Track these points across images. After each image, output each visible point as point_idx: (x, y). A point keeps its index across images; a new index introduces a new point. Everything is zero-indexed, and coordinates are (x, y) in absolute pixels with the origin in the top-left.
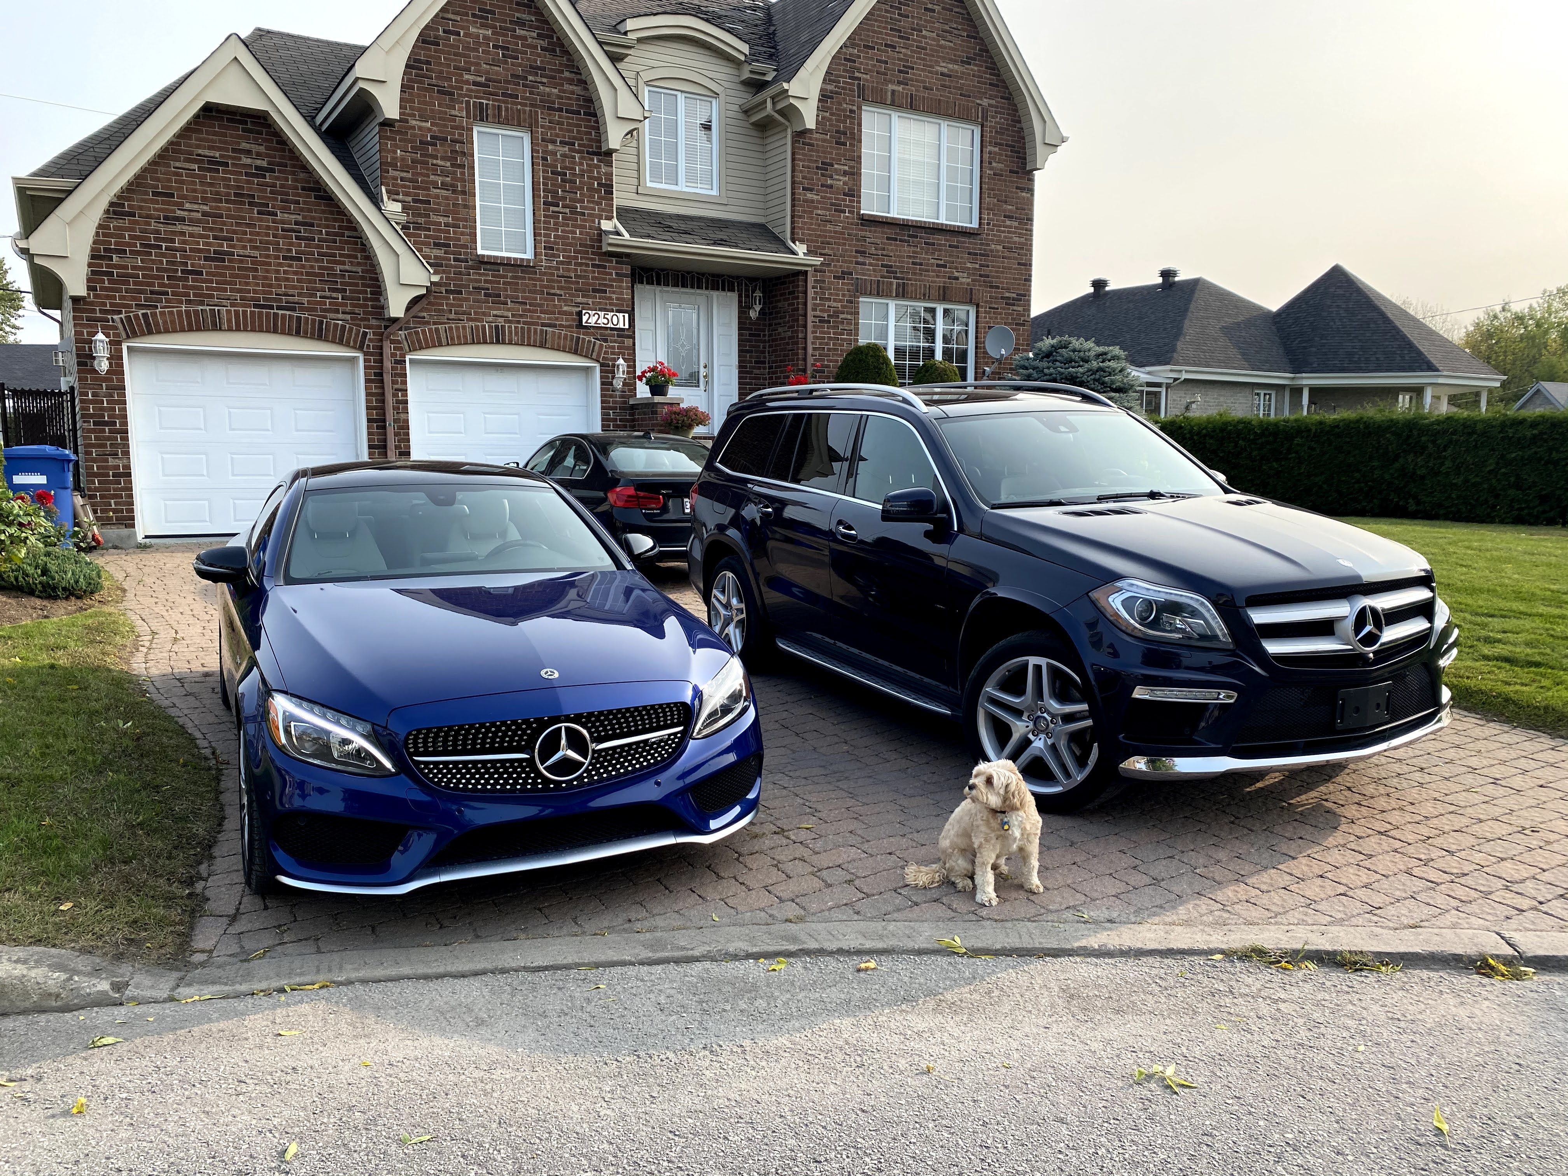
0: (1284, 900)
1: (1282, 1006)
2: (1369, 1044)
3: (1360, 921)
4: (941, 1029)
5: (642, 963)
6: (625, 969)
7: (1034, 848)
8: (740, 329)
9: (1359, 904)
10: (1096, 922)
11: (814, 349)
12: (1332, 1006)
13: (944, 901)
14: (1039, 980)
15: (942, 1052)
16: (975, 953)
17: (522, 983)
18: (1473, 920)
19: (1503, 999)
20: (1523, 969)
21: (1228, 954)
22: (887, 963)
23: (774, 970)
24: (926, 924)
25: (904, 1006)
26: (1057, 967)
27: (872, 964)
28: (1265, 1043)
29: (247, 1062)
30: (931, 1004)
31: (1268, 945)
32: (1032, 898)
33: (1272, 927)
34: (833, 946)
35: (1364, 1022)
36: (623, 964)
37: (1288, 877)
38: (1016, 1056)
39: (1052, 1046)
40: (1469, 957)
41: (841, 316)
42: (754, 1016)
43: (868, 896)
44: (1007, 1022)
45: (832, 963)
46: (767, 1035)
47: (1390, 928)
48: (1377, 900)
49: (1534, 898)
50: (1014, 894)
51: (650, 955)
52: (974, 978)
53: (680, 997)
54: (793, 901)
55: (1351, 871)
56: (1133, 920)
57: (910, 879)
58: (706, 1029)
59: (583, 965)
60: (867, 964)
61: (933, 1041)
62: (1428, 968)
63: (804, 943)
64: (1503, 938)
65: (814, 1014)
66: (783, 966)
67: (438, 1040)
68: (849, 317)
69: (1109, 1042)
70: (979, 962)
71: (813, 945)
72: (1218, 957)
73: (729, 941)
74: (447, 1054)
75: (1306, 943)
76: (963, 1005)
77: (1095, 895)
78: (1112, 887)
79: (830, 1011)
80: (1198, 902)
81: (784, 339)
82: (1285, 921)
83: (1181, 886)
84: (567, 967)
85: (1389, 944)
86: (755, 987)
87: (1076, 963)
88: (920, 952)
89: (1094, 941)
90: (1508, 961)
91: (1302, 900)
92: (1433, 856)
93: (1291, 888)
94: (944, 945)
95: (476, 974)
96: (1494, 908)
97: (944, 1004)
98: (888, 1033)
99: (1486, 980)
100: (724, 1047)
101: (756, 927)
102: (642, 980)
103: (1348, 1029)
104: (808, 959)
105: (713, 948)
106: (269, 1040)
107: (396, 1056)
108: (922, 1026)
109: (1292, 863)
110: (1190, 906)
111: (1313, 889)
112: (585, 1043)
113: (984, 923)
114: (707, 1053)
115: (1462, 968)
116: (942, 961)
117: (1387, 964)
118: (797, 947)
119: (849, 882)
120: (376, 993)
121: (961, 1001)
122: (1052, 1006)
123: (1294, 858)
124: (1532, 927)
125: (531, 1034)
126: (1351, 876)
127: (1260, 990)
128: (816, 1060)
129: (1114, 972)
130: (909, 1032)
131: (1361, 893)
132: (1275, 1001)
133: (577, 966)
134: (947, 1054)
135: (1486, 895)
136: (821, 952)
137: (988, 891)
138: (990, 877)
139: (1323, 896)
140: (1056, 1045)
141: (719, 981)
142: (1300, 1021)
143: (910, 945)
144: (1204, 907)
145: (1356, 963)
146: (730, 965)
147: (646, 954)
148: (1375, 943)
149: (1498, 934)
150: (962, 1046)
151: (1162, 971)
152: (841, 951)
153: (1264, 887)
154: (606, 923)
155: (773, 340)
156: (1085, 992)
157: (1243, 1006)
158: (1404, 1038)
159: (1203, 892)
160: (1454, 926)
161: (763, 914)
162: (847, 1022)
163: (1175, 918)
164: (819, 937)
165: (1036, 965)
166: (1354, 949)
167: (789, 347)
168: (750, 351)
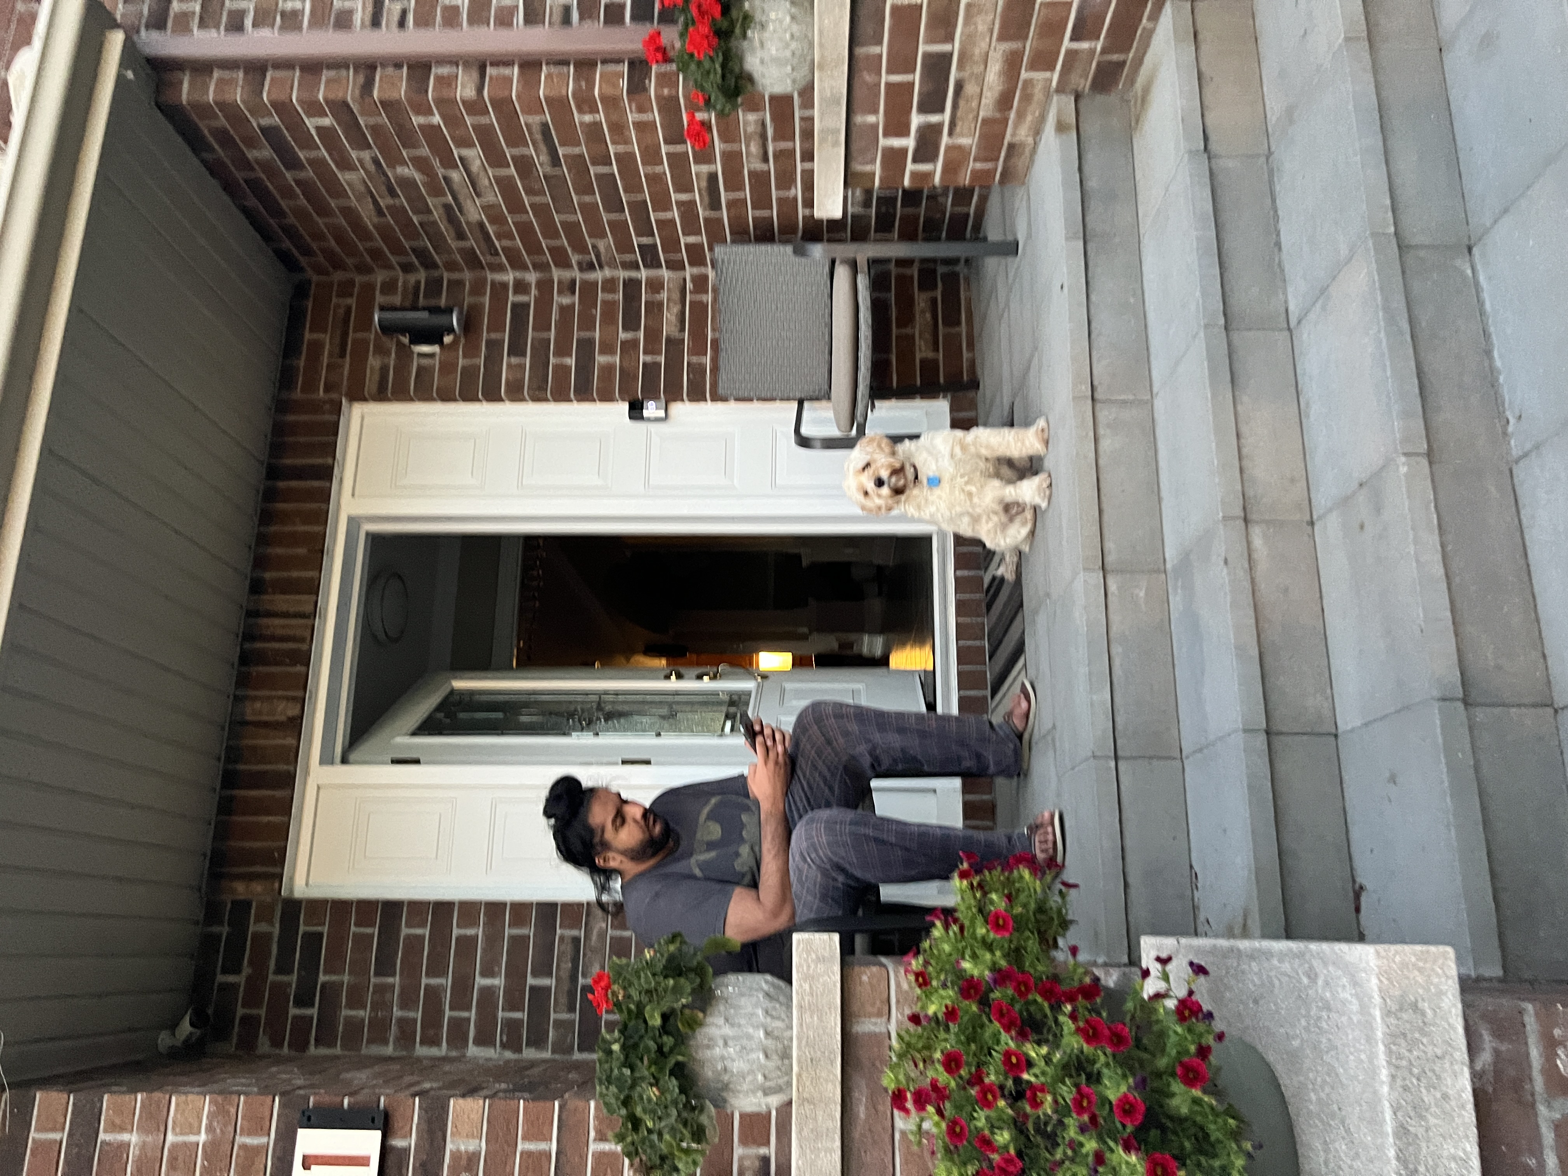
8: (492, 396)
81: (506, 186)
167: (541, 161)
168: (586, 349)
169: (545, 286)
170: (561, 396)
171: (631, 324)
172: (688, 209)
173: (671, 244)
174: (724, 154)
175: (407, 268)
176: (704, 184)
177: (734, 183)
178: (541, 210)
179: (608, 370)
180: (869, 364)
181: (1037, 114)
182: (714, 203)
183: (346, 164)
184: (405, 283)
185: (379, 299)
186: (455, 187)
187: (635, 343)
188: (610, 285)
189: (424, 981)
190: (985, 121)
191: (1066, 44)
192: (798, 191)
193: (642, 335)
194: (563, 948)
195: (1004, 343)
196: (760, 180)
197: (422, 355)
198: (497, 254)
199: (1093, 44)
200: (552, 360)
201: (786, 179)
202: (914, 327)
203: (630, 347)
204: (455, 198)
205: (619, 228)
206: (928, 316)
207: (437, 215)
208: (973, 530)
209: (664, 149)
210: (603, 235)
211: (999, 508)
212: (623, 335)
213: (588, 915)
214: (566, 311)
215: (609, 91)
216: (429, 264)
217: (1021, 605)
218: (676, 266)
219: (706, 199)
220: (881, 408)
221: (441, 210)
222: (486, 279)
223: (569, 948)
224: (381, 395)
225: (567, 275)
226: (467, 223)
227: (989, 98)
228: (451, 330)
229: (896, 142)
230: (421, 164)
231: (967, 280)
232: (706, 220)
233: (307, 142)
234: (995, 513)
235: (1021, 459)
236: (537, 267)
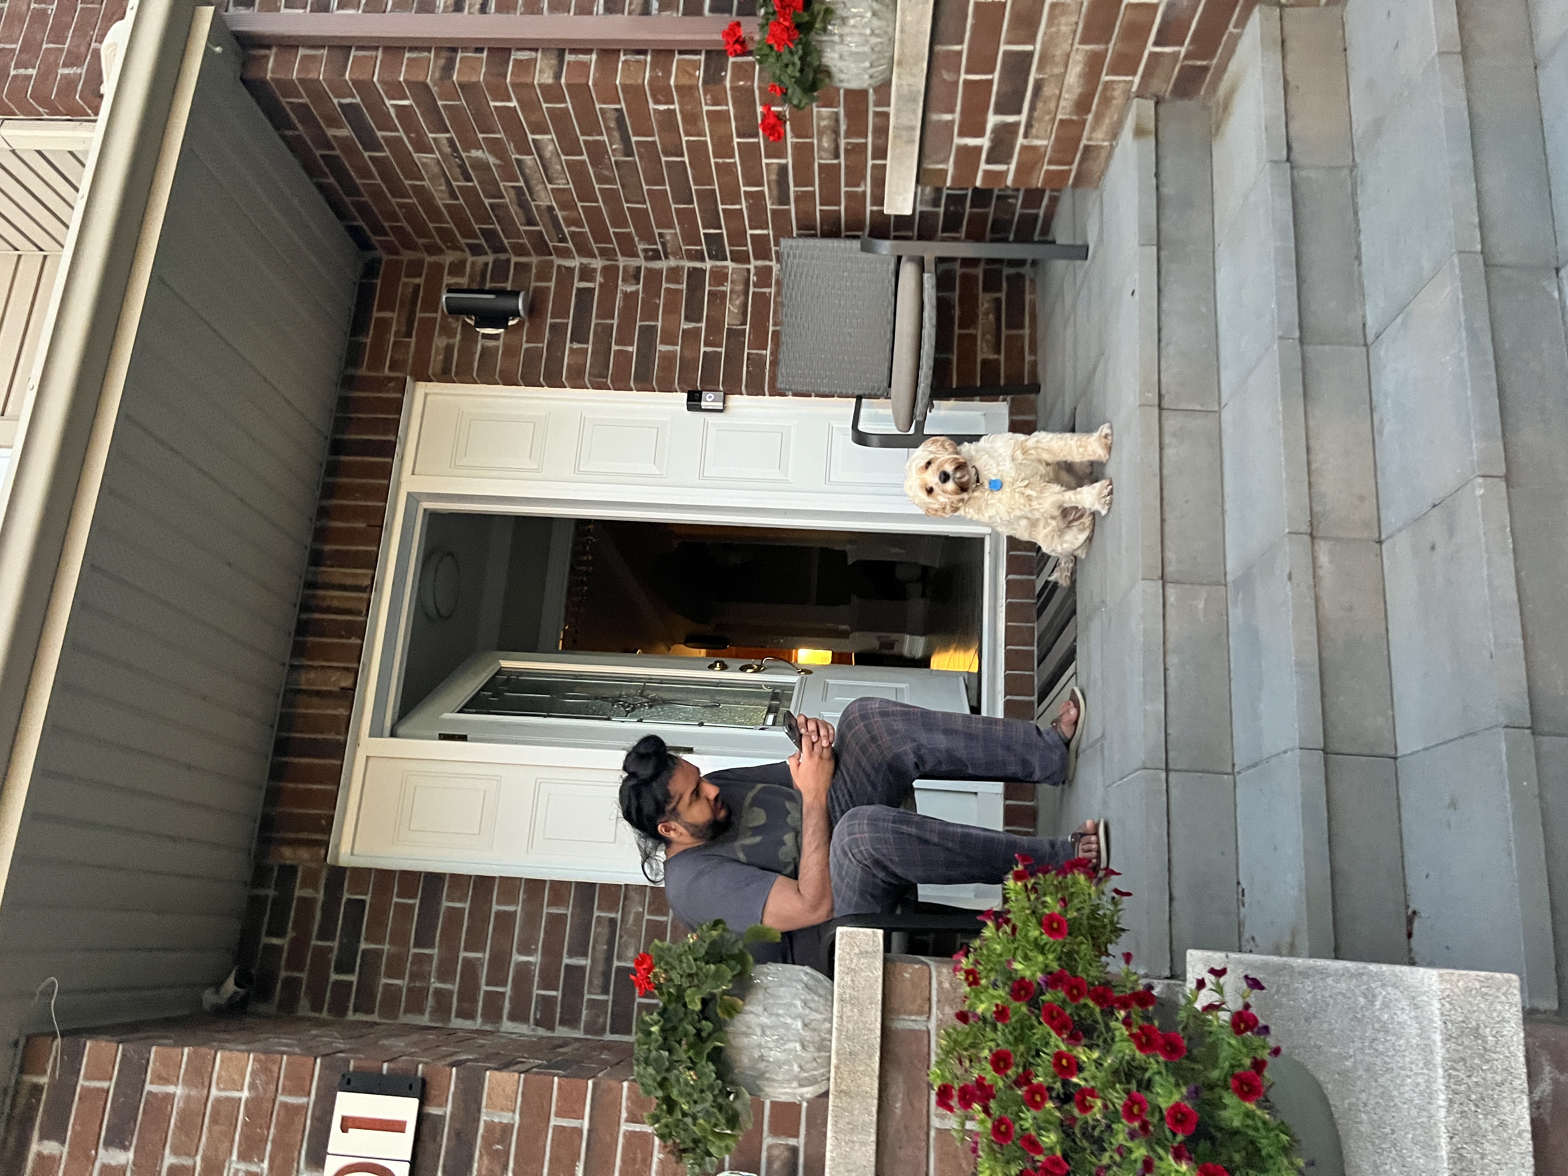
168: (648, 337)
172: (756, 200)
173: (738, 236)
174: (795, 146)
175: (476, 250)
176: (774, 177)
177: (804, 177)
178: (611, 197)
179: (668, 358)
180: (931, 363)
181: (1115, 117)
182: (783, 199)
183: (423, 146)
184: (473, 263)
185: (447, 280)
186: (527, 171)
187: (697, 332)
188: (674, 274)
189: (463, 954)
190: (1062, 121)
191: (1150, 48)
192: (867, 187)
193: (703, 325)
194: (599, 930)
195: (1069, 346)
196: (830, 173)
197: (485, 336)
198: (563, 240)
199: (1176, 49)
200: (614, 348)
201: (856, 175)
202: (976, 328)
203: (692, 336)
204: (526, 182)
205: (687, 217)
206: (991, 317)
207: (508, 199)
208: (1030, 534)
209: (736, 140)
210: (671, 226)
211: (1057, 513)
212: (685, 325)
213: (625, 899)
214: (630, 298)
215: (685, 81)
216: (499, 248)
217: (1074, 612)
218: (741, 258)
219: (775, 193)
220: (939, 408)
221: (512, 192)
222: (552, 262)
223: (605, 930)
224: (445, 376)
225: (633, 262)
226: (537, 207)
227: (1069, 98)
228: (516, 314)
229: (971, 142)
230: (496, 147)
231: (1032, 281)
232: (774, 212)
233: (385, 123)
234: (1053, 518)
235: (1082, 463)
236: (604, 253)
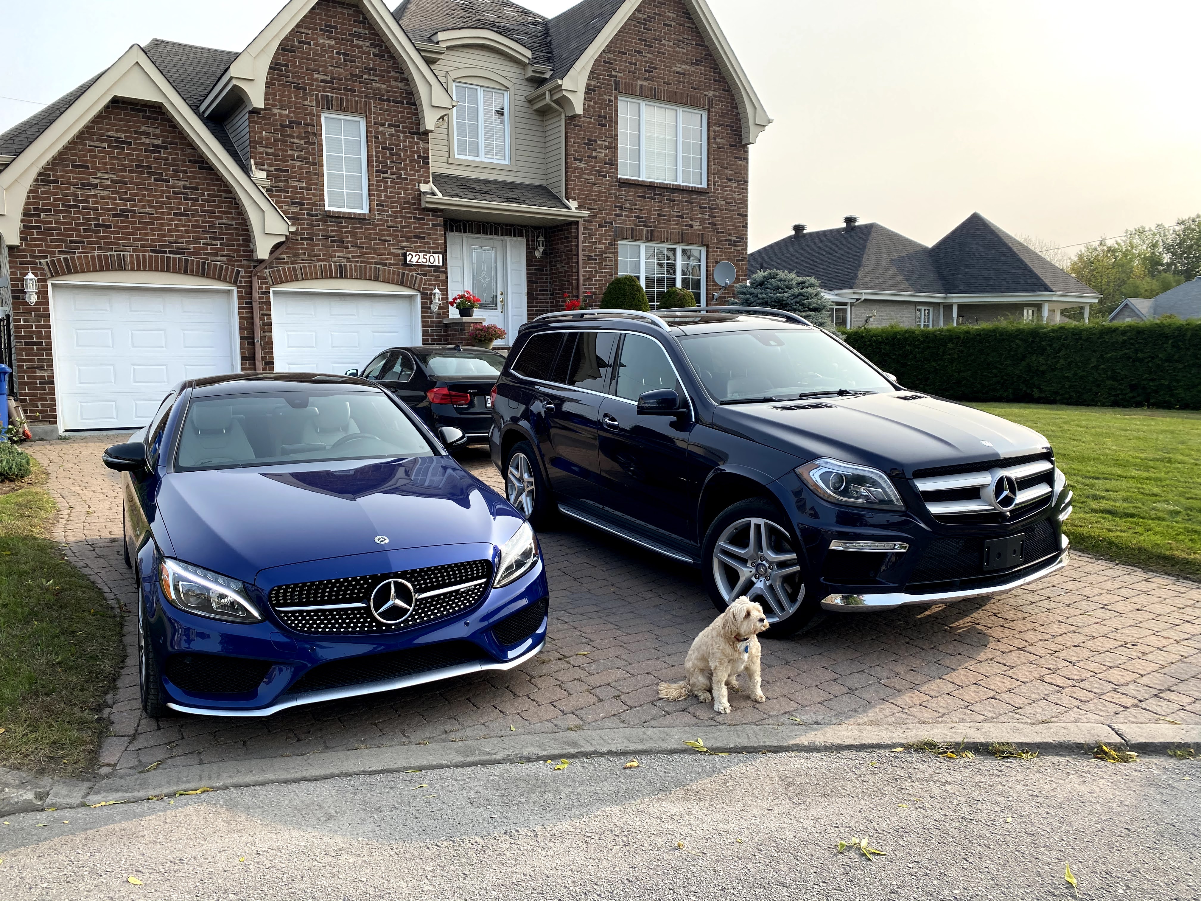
0: (948, 703)
1: (949, 787)
2: (1015, 816)
3: (1006, 719)
4: (689, 813)
5: (456, 766)
6: (443, 771)
7: (757, 667)
8: (527, 265)
9: (1004, 705)
10: (806, 724)
11: (585, 280)
12: (986, 786)
13: (690, 710)
14: (763, 772)
15: (690, 831)
16: (713, 751)
17: (362, 784)
18: (1090, 715)
19: (1115, 778)
20: (1129, 753)
21: (907, 747)
22: (647, 760)
23: (559, 769)
24: (676, 729)
25: (660, 796)
26: (777, 761)
27: (635, 764)
28: (936, 818)
29: (143, 855)
30: (681, 793)
31: (937, 740)
32: (757, 706)
33: (940, 725)
34: (605, 749)
35: (1011, 799)
36: (441, 767)
37: (951, 685)
38: (747, 833)
39: (774, 824)
40: (1088, 745)
41: (605, 255)
42: (544, 807)
43: (631, 708)
44: (740, 806)
45: (604, 762)
46: (554, 821)
47: (1028, 724)
48: (1018, 701)
49: (1136, 698)
50: (743, 704)
51: (462, 759)
52: (714, 771)
53: (486, 792)
54: (573, 713)
55: (998, 679)
56: (834, 721)
57: (663, 694)
58: (506, 818)
59: (410, 768)
60: (632, 763)
61: (683, 823)
62: (1057, 754)
63: (582, 747)
64: (1113, 729)
65: (590, 803)
66: (566, 766)
67: (295, 833)
68: (611, 256)
69: (817, 820)
70: (717, 758)
71: (589, 748)
72: (899, 749)
73: (523, 746)
74: (303, 844)
75: (966, 737)
76: (706, 793)
77: (805, 703)
78: (818, 696)
79: (602, 801)
80: (883, 706)
81: (562, 272)
82: (949, 720)
83: (870, 694)
84: (398, 770)
85: (1028, 736)
86: (544, 783)
87: (791, 757)
88: (672, 752)
89: (804, 740)
90: (1117, 748)
91: (962, 703)
92: (1059, 666)
93: (954, 694)
94: (690, 746)
95: (325, 778)
96: (1106, 706)
97: (691, 793)
98: (647, 817)
99: (1101, 763)
100: (521, 832)
101: (545, 735)
102: (456, 780)
103: (998, 804)
104: (585, 760)
105: (510, 752)
106: (161, 837)
107: (262, 847)
108: (674, 811)
109: (953, 674)
110: (877, 710)
111: (970, 694)
112: (412, 832)
113: (721, 727)
114: (507, 837)
115: (1083, 754)
116: (689, 758)
117: (1027, 752)
118: (576, 751)
119: (617, 697)
120: (246, 796)
121: (704, 790)
122: (774, 792)
123: (955, 670)
124: (1135, 720)
125: (369, 825)
126: (997, 683)
127: (932, 775)
128: (592, 841)
129: (820, 763)
130: (664, 816)
131: (1006, 696)
132: (943, 784)
133: (405, 769)
134: (693, 833)
135: (1100, 696)
136: (596, 754)
137: (723, 702)
138: (724, 691)
139: (977, 699)
140: (777, 823)
141: (516, 779)
142: (963, 799)
143: (664, 746)
144: (888, 710)
145: (1003, 752)
146: (525, 766)
147: (459, 759)
148: (1017, 735)
149: (1110, 726)
150: (705, 826)
151: (857, 762)
152: (610, 753)
153: (933, 694)
154: (427, 735)
155: (553, 274)
156: (799, 780)
157: (919, 789)
158: (1042, 810)
159: (887, 699)
160: (1077, 721)
161: (549, 724)
162: (616, 809)
163: (866, 719)
164: (593, 742)
165: (761, 759)
166: (1002, 741)
167: (565, 279)
168: (536, 282)
169: (547, 275)
170: (528, 278)
171: (540, 290)
179: (533, 286)
186: (561, 263)
212: (538, 289)
221: (558, 260)
224: (527, 245)
230: (564, 259)
